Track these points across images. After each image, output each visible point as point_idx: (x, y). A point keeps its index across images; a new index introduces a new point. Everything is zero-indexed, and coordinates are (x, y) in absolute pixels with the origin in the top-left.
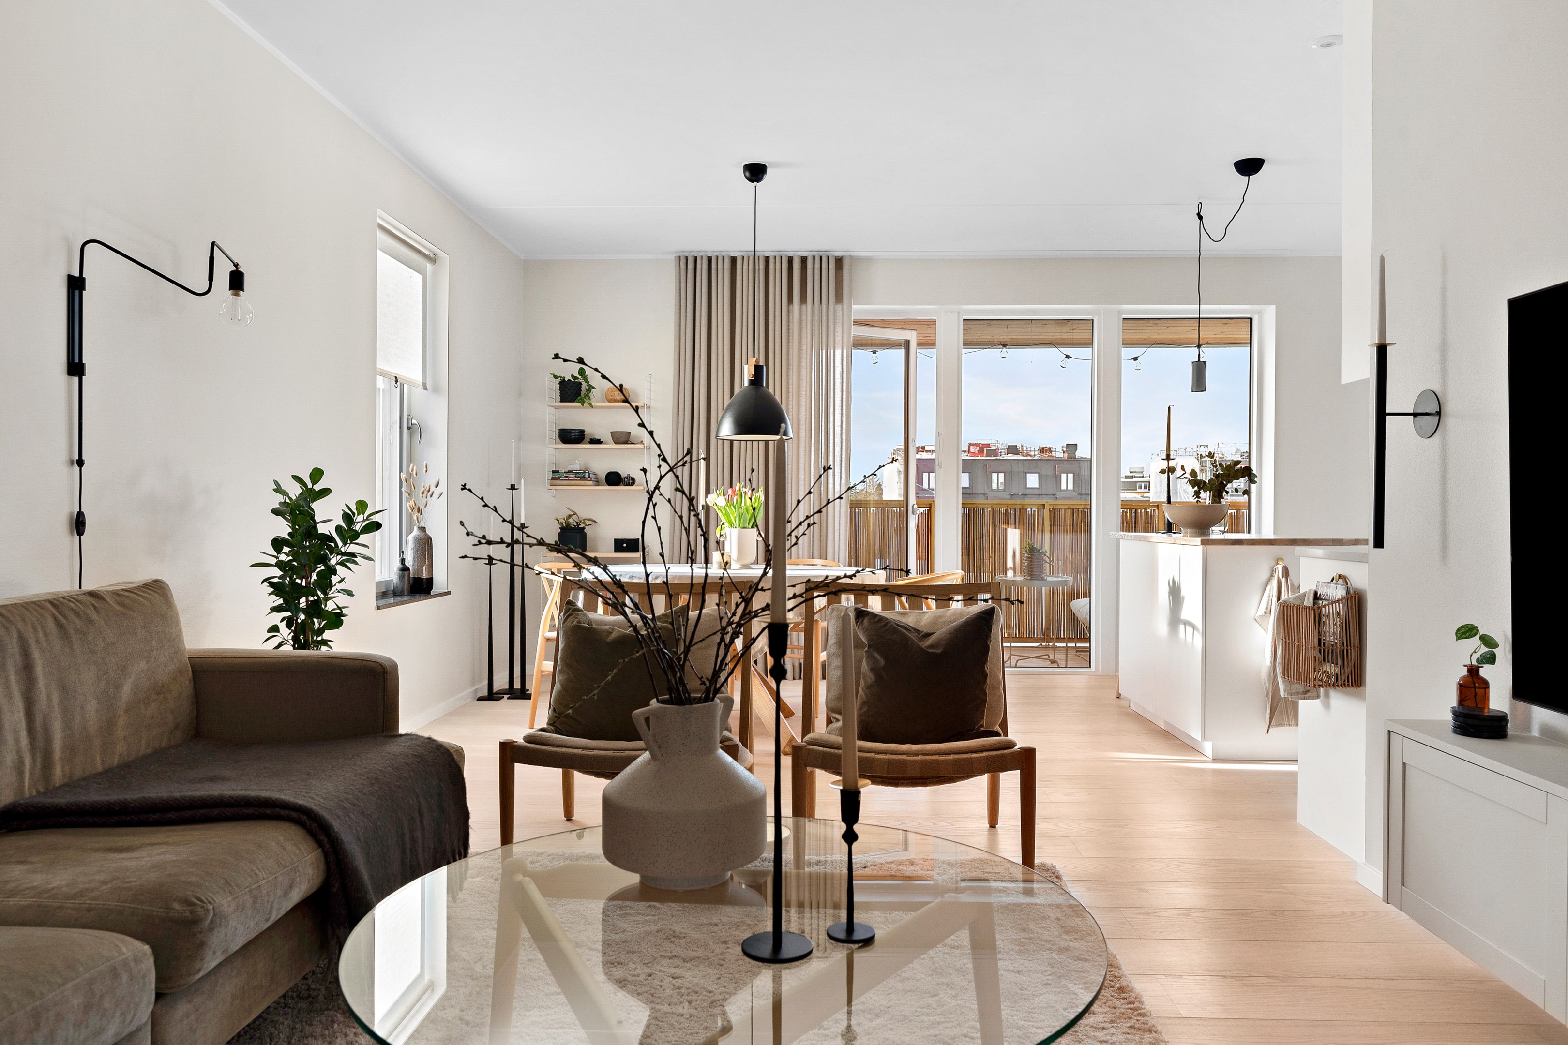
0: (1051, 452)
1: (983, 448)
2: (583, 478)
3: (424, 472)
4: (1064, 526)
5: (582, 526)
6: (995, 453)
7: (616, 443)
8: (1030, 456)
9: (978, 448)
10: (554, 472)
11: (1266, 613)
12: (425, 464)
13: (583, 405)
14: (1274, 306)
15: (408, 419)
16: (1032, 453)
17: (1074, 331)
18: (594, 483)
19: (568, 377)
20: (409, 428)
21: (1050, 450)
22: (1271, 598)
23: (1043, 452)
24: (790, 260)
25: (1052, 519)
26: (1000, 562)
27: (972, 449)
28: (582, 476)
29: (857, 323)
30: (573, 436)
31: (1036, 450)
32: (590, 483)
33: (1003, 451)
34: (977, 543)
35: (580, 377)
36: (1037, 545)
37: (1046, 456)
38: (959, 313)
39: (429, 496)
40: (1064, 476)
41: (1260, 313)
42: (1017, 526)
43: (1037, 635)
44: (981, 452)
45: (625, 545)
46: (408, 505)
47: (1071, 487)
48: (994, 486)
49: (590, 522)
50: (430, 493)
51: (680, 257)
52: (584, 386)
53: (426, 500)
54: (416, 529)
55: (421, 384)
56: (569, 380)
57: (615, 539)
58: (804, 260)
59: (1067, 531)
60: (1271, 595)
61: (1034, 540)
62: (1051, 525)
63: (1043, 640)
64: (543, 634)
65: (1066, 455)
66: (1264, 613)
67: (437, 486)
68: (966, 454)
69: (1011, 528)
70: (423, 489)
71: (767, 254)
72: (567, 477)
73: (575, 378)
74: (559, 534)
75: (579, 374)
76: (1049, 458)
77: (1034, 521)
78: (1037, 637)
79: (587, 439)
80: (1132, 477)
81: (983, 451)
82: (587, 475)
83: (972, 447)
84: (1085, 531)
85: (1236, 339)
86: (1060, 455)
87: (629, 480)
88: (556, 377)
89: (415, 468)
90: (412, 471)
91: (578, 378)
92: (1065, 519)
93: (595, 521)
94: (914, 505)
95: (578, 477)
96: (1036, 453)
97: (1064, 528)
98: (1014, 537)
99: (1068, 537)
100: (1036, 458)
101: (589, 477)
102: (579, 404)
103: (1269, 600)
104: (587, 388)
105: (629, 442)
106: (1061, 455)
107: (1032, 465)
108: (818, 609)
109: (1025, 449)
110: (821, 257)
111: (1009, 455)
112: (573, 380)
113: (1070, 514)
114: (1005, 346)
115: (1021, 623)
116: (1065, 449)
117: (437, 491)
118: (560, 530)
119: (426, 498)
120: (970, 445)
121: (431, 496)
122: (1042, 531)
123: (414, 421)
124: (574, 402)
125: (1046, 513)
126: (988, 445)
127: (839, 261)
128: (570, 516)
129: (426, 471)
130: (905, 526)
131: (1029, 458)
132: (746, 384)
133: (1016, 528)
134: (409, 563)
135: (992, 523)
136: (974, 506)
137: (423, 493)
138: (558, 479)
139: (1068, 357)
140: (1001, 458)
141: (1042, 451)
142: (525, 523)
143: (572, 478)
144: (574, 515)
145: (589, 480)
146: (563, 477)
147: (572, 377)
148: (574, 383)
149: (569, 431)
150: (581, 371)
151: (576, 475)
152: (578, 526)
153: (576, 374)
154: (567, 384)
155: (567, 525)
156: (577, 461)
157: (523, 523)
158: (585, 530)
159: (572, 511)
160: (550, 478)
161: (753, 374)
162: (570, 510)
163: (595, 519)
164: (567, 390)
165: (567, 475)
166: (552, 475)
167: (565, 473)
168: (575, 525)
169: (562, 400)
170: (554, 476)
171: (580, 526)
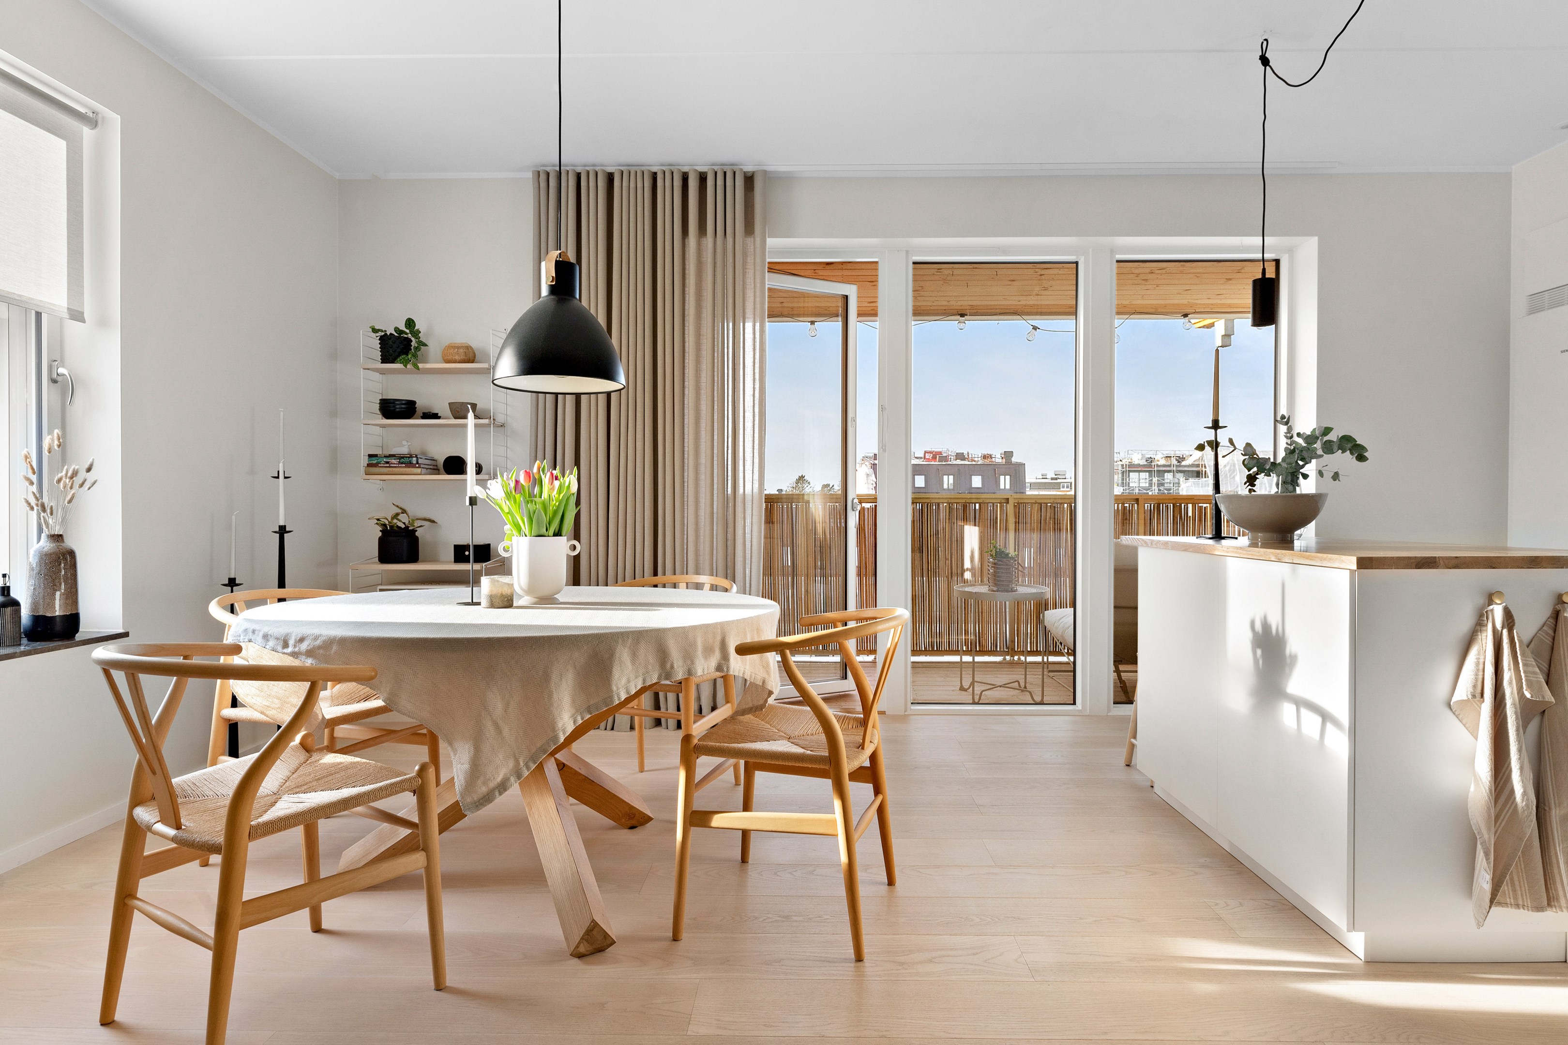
0: (991, 458)
1: (935, 455)
2: (410, 465)
4: (1031, 523)
5: (414, 527)
6: (946, 458)
7: (455, 418)
8: (975, 461)
9: (932, 455)
10: (370, 456)
11: (1474, 696)
14: (1315, 240)
15: (51, 367)
16: (976, 459)
17: (1046, 293)
18: (428, 471)
19: (390, 331)
20: (53, 380)
21: (991, 456)
22: (1481, 667)
23: (985, 459)
24: (685, 178)
25: (1017, 516)
26: (957, 564)
27: (927, 456)
28: (407, 461)
29: (775, 268)
30: (400, 408)
31: (980, 456)
32: (419, 470)
33: (952, 457)
34: (932, 542)
35: (408, 331)
36: (1000, 544)
37: (987, 461)
38: (907, 252)
40: (1002, 478)
41: (1291, 251)
42: (977, 523)
43: (1000, 648)
44: (934, 458)
45: (467, 553)
47: (1008, 487)
48: (945, 486)
49: (426, 523)
51: (539, 172)
52: (414, 343)
55: (66, 310)
56: (392, 335)
57: (455, 545)
58: (703, 178)
59: (1034, 530)
60: (1481, 661)
61: (996, 537)
62: (1016, 523)
63: (1008, 653)
64: (219, 711)
65: (1004, 460)
66: (1470, 697)
67: (89, 470)
68: (923, 460)
69: (970, 525)
71: (654, 169)
72: (387, 463)
73: (402, 332)
74: (380, 539)
75: (406, 327)
76: (990, 463)
77: (997, 518)
78: (1000, 651)
79: (419, 412)
80: (1056, 479)
81: (936, 457)
82: (414, 460)
83: (927, 454)
84: (1055, 530)
85: (1230, 306)
86: (998, 460)
88: (375, 331)
91: (405, 333)
92: (1031, 515)
93: (433, 522)
94: (853, 499)
95: (402, 463)
96: (980, 459)
97: (1031, 526)
98: (972, 536)
99: (1035, 536)
100: (979, 463)
101: (417, 463)
103: (1478, 670)
104: (416, 345)
106: (1000, 461)
107: (976, 469)
108: (623, 697)
109: (970, 456)
110: (725, 173)
111: (957, 460)
112: (396, 335)
113: (1038, 509)
114: (962, 315)
115: (982, 635)
116: (1003, 456)
117: (90, 478)
118: (380, 534)
120: (925, 452)
121: (81, 485)
122: (1006, 529)
123: (61, 370)
124: (394, 362)
125: (1010, 508)
126: (940, 453)
127: (749, 180)
128: (395, 515)
129: (59, 446)
130: (843, 525)
131: (974, 463)
133: (975, 525)
135: (949, 519)
136: (928, 501)
138: (375, 465)
139: (1035, 328)
140: (950, 463)
141: (985, 457)
142: (285, 526)
143: (395, 464)
144: (402, 513)
145: (417, 466)
146: (383, 462)
147: (396, 329)
148: (399, 338)
149: (394, 401)
150: (410, 323)
151: (400, 459)
152: (407, 527)
153: (402, 327)
154: (390, 339)
155: (391, 527)
156: (404, 443)
157: (282, 526)
158: (417, 534)
159: (401, 508)
160: (366, 465)
161: (554, 275)
162: (397, 506)
163: (433, 518)
164: (391, 348)
165: (388, 460)
166: (369, 461)
167: (385, 457)
168: (403, 526)
169: (384, 361)
170: (370, 462)
171: (410, 528)
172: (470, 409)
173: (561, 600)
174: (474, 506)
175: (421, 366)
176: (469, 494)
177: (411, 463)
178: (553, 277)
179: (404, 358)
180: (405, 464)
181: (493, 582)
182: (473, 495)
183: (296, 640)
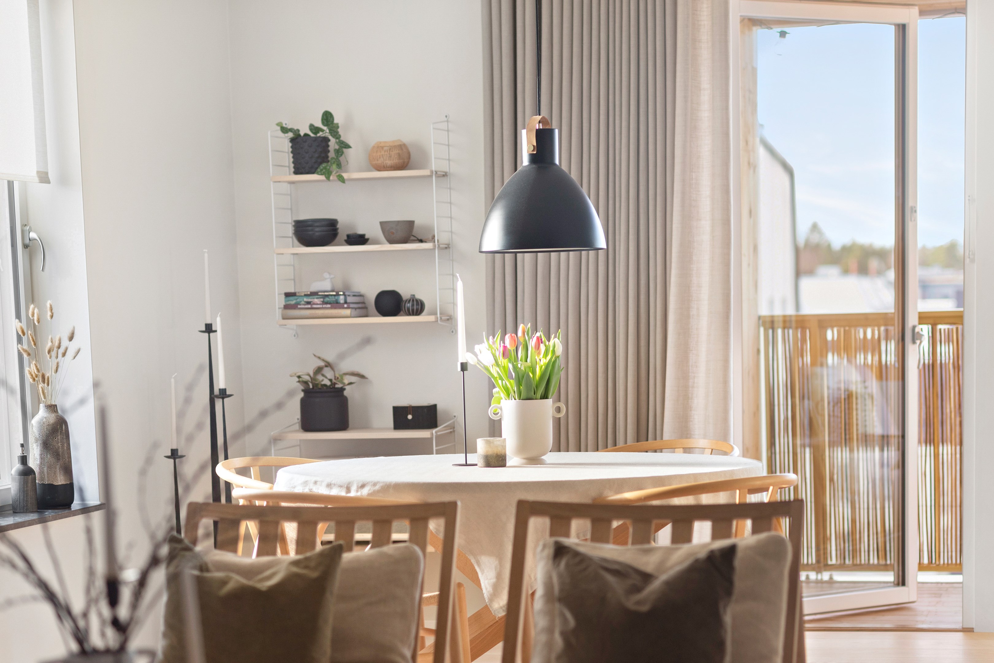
2: (336, 305)
3: (49, 318)
5: (339, 386)
7: (392, 241)
10: (287, 295)
12: (48, 306)
13: (328, 178)
15: (23, 232)
18: (355, 312)
19: (304, 130)
20: (26, 246)
28: (332, 300)
30: (318, 232)
32: (348, 312)
35: (325, 128)
39: (60, 355)
45: (410, 417)
46: (30, 369)
49: (353, 379)
50: (61, 351)
52: (333, 144)
53: (56, 361)
54: (42, 406)
55: (36, 175)
56: (306, 135)
57: (394, 407)
67: (71, 338)
70: (49, 344)
72: (308, 303)
73: (318, 130)
74: (302, 401)
75: (323, 123)
79: (342, 235)
82: (341, 299)
87: (413, 305)
88: (284, 130)
89: (36, 311)
90: (33, 315)
91: (322, 130)
93: (362, 377)
95: (327, 303)
101: (346, 302)
102: (322, 178)
104: (337, 147)
105: (412, 238)
112: (312, 135)
117: (72, 347)
118: (302, 394)
119: (57, 357)
121: (64, 355)
123: (33, 235)
124: (313, 173)
128: (319, 370)
129: (52, 317)
132: (525, 160)
134: (34, 463)
137: (49, 352)
138: (294, 307)
142: (225, 389)
143: (317, 304)
144: (326, 366)
145: (345, 306)
146: (303, 303)
147: (312, 128)
148: (316, 139)
149: (313, 222)
150: (327, 117)
151: (324, 298)
152: (333, 384)
153: (318, 123)
154: (305, 142)
155: (315, 385)
156: (326, 275)
157: (223, 389)
158: (346, 393)
159: (323, 360)
160: (283, 306)
161: (535, 144)
162: (319, 358)
163: (362, 372)
164: (307, 153)
165: (309, 300)
166: (286, 301)
167: (306, 295)
168: (328, 383)
169: (297, 171)
170: (288, 303)
171: (337, 386)
172: (459, 277)
173: (548, 462)
174: (465, 372)
175: (345, 175)
176: (461, 360)
177: (337, 302)
178: (534, 146)
179: (325, 168)
180: (330, 303)
181: (488, 442)
182: (464, 361)
183: (358, 486)
